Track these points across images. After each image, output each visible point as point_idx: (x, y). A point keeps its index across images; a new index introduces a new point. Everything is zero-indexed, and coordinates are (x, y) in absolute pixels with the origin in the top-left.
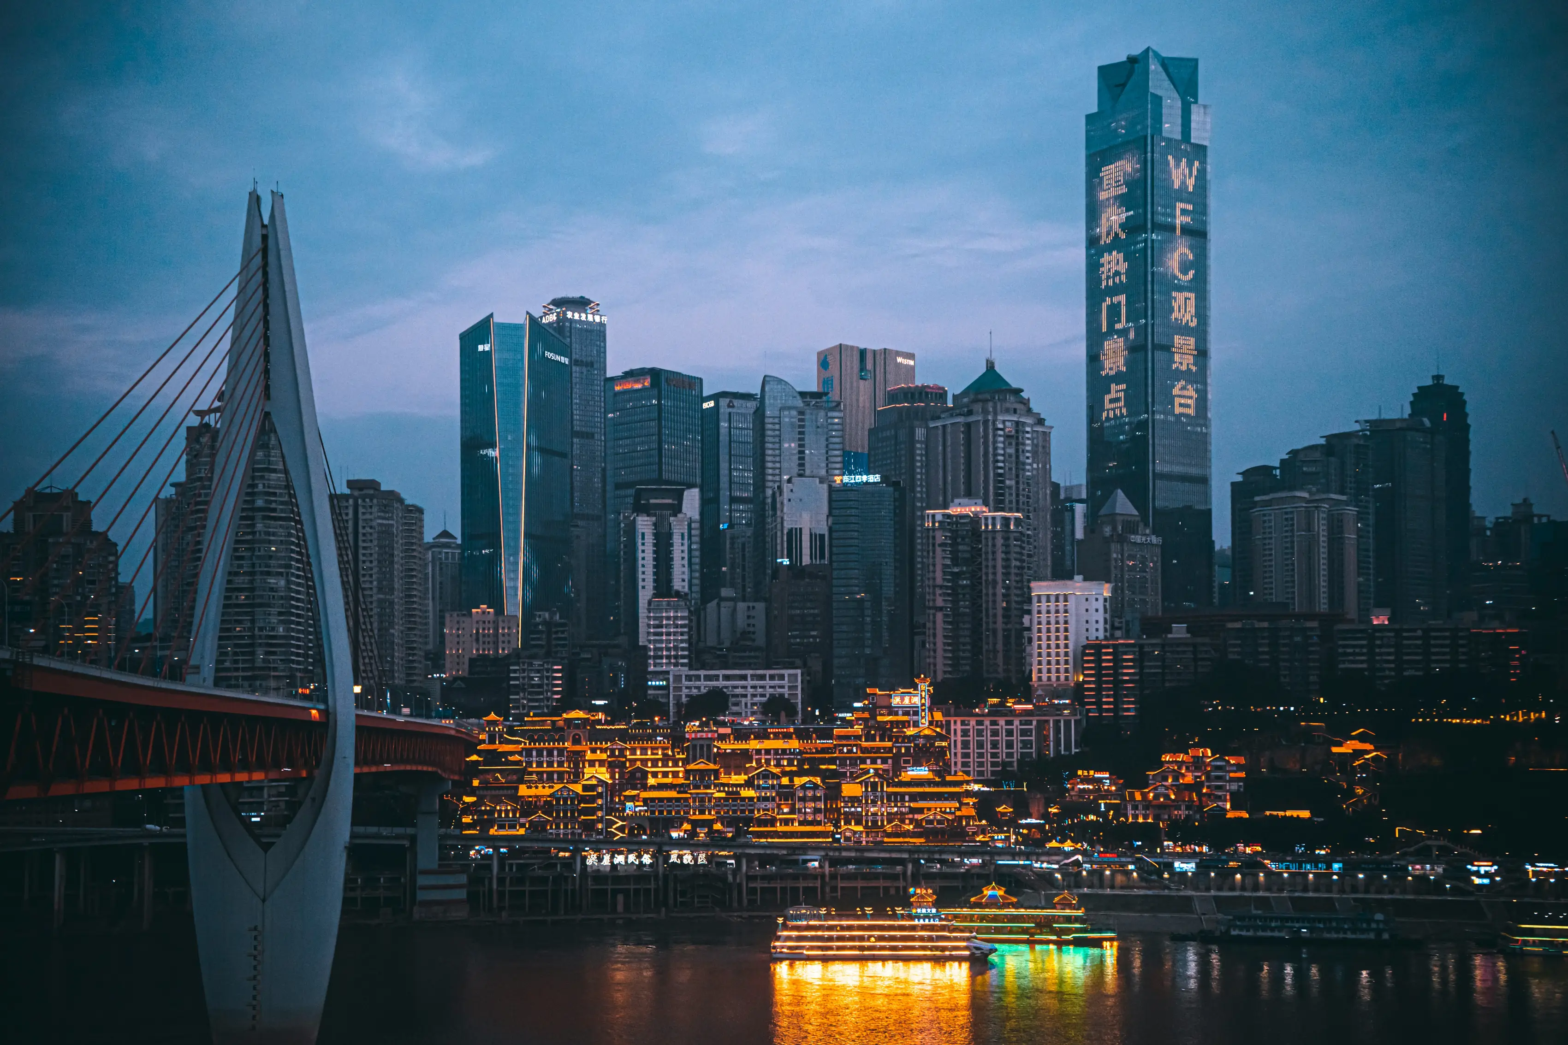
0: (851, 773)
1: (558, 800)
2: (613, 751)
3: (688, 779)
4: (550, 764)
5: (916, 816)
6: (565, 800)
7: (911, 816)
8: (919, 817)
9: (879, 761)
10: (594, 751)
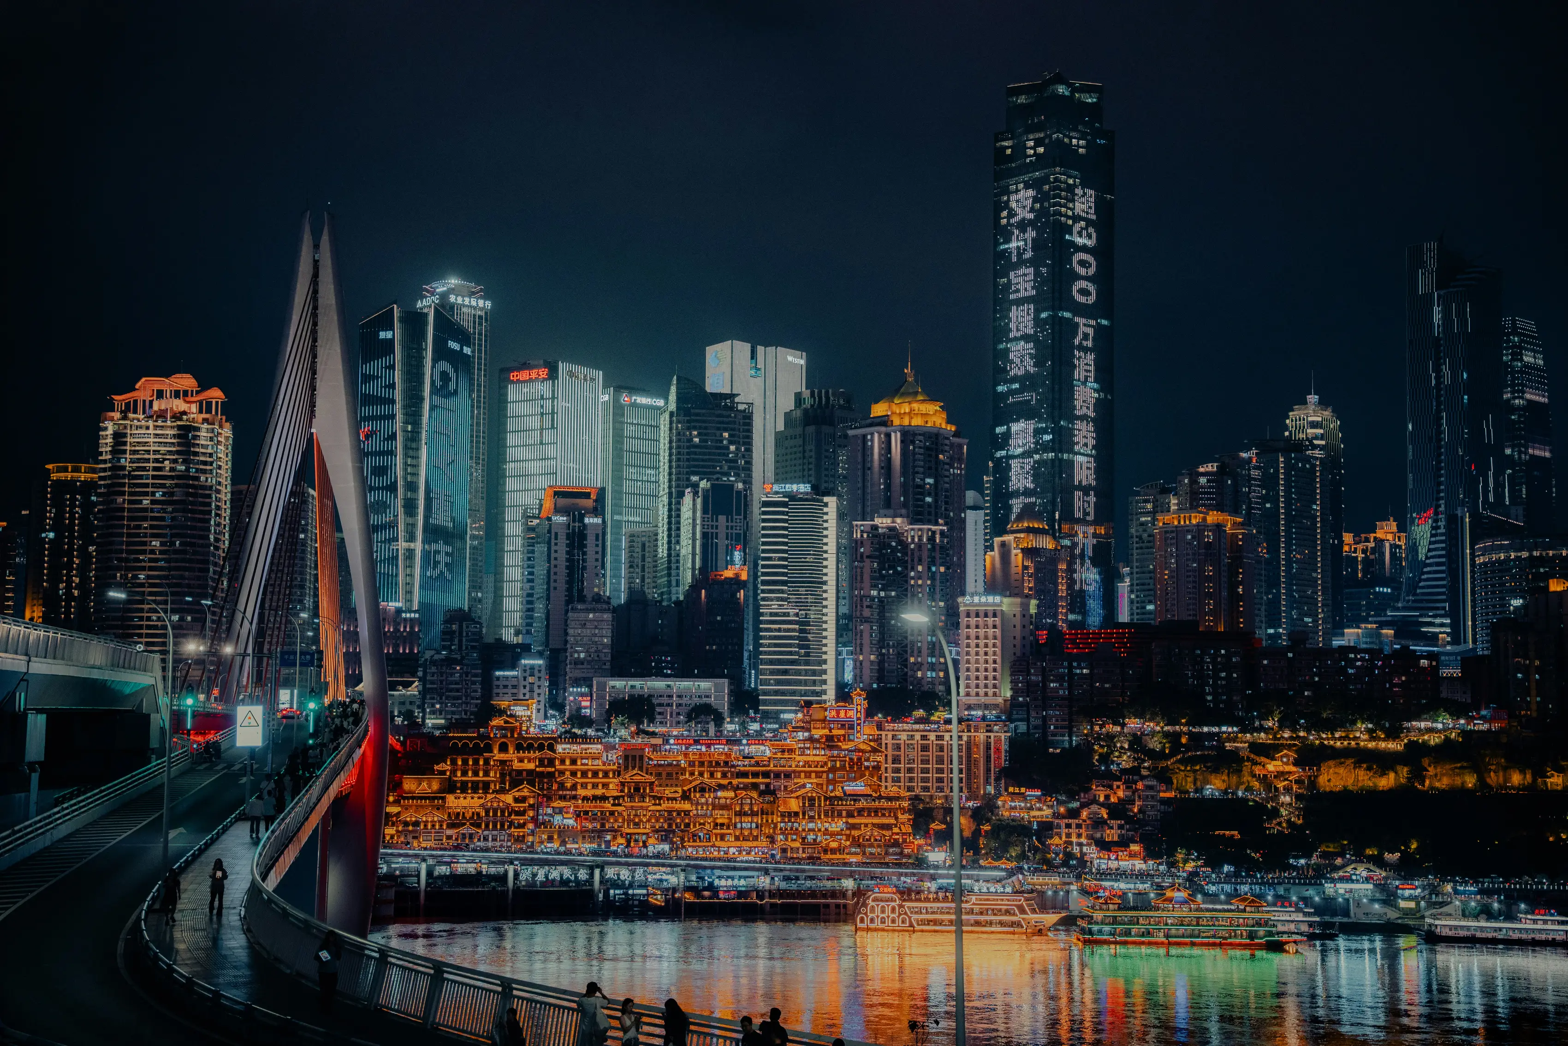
0: (785, 787)
1: (487, 812)
2: (541, 760)
3: (622, 791)
4: (476, 774)
5: (853, 832)
6: (495, 811)
7: (848, 832)
8: (855, 833)
9: (813, 775)
10: (521, 760)
